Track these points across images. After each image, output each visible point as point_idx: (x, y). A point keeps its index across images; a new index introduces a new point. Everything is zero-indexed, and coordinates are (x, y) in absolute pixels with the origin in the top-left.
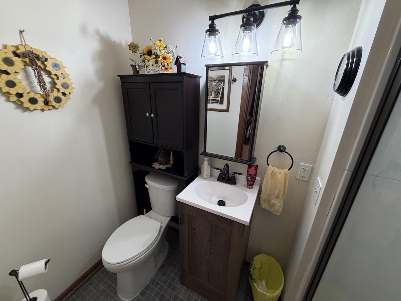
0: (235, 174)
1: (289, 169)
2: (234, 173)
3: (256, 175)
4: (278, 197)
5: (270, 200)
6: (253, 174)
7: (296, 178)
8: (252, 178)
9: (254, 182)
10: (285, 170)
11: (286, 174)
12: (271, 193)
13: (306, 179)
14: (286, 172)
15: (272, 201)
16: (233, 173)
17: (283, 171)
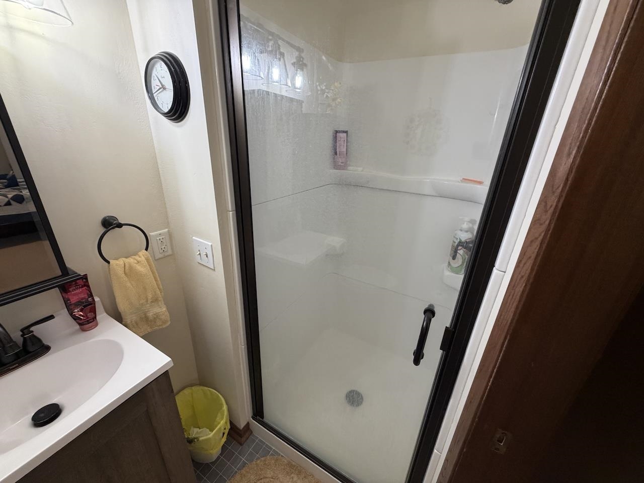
0: (32, 329)
1: (147, 249)
2: (26, 330)
3: (91, 295)
4: (155, 300)
5: (145, 314)
6: (84, 298)
7: (157, 258)
8: (85, 306)
9: (94, 310)
10: (140, 254)
11: (147, 260)
12: (141, 302)
13: (170, 252)
14: (146, 257)
15: (150, 315)
16: (22, 330)
17: (140, 257)
